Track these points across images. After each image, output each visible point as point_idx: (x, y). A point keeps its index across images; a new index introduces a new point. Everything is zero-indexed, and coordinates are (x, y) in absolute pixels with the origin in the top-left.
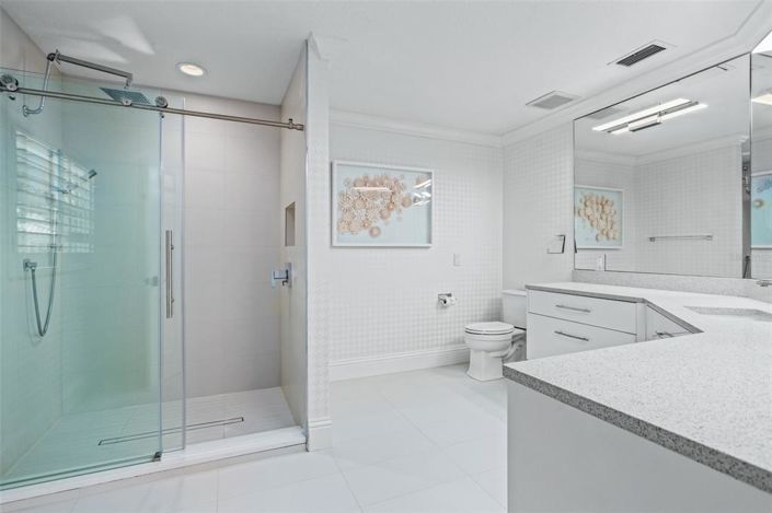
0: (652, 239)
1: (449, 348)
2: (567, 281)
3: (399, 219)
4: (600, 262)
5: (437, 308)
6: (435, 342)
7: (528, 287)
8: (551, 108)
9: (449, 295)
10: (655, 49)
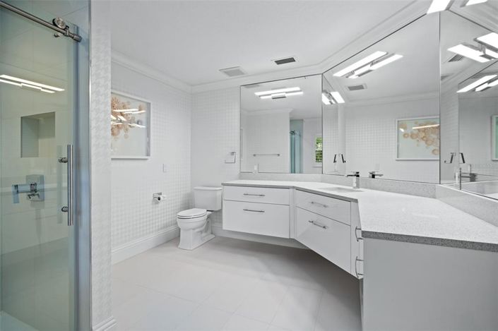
0: (255, 155)
1: (161, 232)
2: (236, 179)
3: (126, 137)
4: (256, 168)
5: (152, 204)
6: (151, 230)
7: (224, 184)
8: (231, 76)
9: (161, 194)
10: (292, 60)
